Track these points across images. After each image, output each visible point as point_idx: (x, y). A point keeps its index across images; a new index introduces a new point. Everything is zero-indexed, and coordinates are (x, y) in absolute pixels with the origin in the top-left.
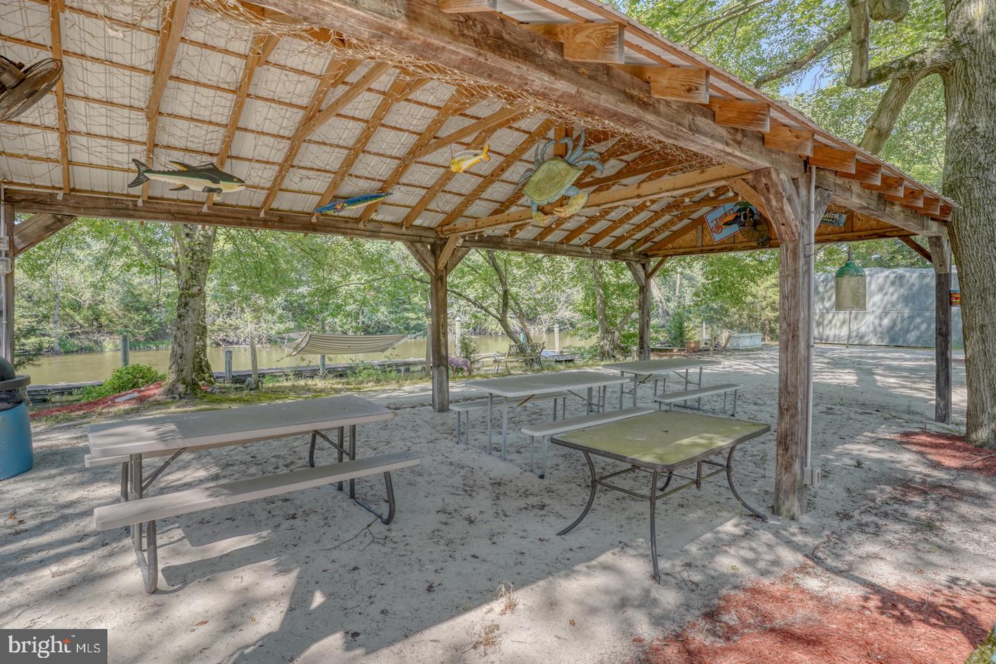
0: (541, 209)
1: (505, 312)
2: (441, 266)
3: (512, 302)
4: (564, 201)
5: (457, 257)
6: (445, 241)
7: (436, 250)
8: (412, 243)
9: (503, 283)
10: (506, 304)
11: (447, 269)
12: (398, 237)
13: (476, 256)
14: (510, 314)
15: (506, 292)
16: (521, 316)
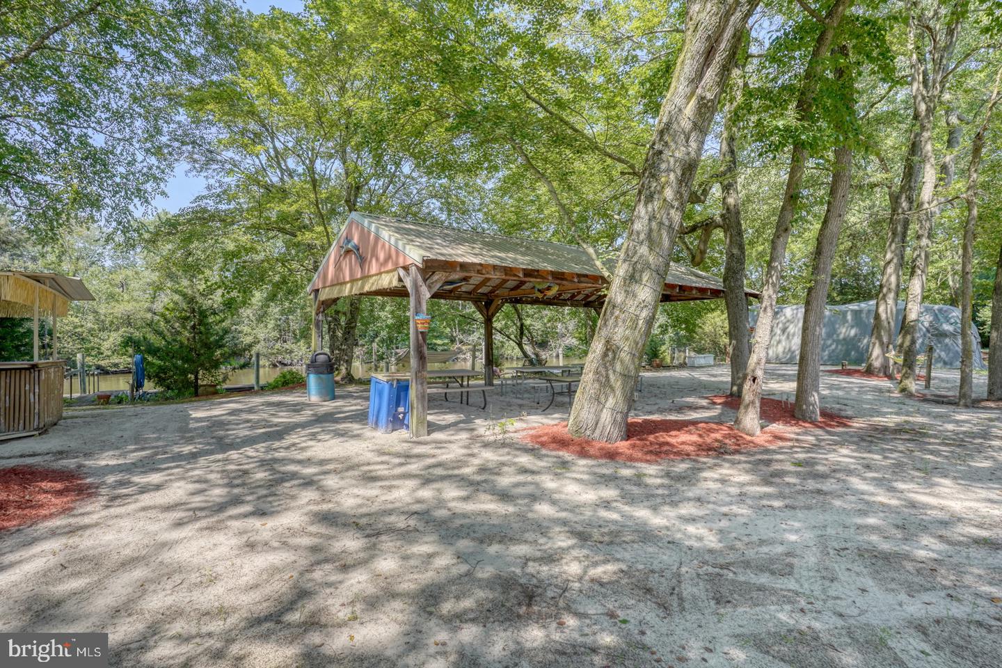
0: (539, 290)
1: (521, 338)
2: (490, 313)
3: (526, 332)
4: (549, 288)
5: (498, 309)
6: (492, 301)
7: (488, 305)
8: (476, 302)
9: (521, 319)
10: (522, 333)
11: (493, 315)
12: (469, 299)
13: (507, 307)
14: (525, 340)
15: (522, 325)
16: (532, 342)
